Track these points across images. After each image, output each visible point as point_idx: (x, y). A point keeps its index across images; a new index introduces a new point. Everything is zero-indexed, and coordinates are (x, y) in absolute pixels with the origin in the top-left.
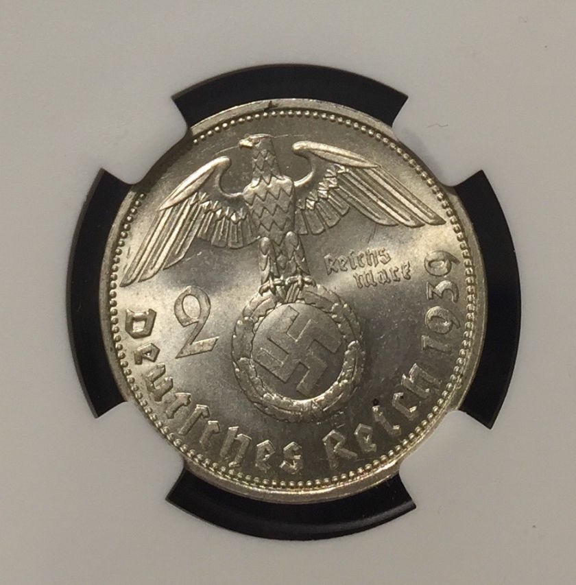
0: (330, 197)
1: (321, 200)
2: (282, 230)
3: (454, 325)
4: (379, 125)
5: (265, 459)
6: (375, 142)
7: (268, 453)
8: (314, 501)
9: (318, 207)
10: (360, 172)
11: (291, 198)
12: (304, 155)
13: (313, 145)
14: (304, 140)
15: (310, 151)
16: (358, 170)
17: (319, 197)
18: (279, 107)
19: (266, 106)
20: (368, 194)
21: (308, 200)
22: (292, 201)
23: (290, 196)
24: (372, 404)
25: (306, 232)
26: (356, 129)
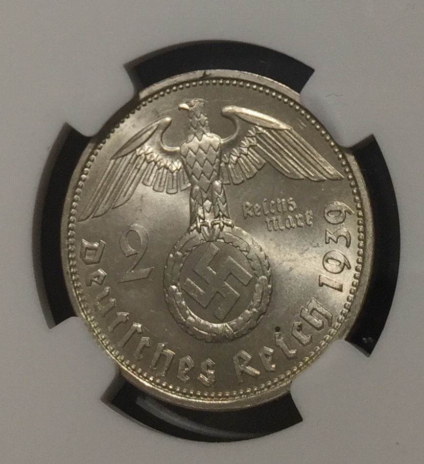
0: (249, 153)
1: (242, 155)
2: (209, 179)
3: (346, 267)
4: (292, 93)
5: (184, 372)
6: (289, 108)
7: (188, 367)
8: (222, 409)
9: (239, 161)
10: (275, 133)
11: (218, 152)
12: (231, 117)
13: (237, 109)
14: (230, 105)
15: (235, 114)
16: (273, 131)
17: (241, 153)
18: (212, 76)
19: (202, 76)
20: (281, 152)
21: (232, 156)
22: (219, 156)
23: (216, 151)
24: (275, 331)
25: (228, 182)
26: (274, 97)
